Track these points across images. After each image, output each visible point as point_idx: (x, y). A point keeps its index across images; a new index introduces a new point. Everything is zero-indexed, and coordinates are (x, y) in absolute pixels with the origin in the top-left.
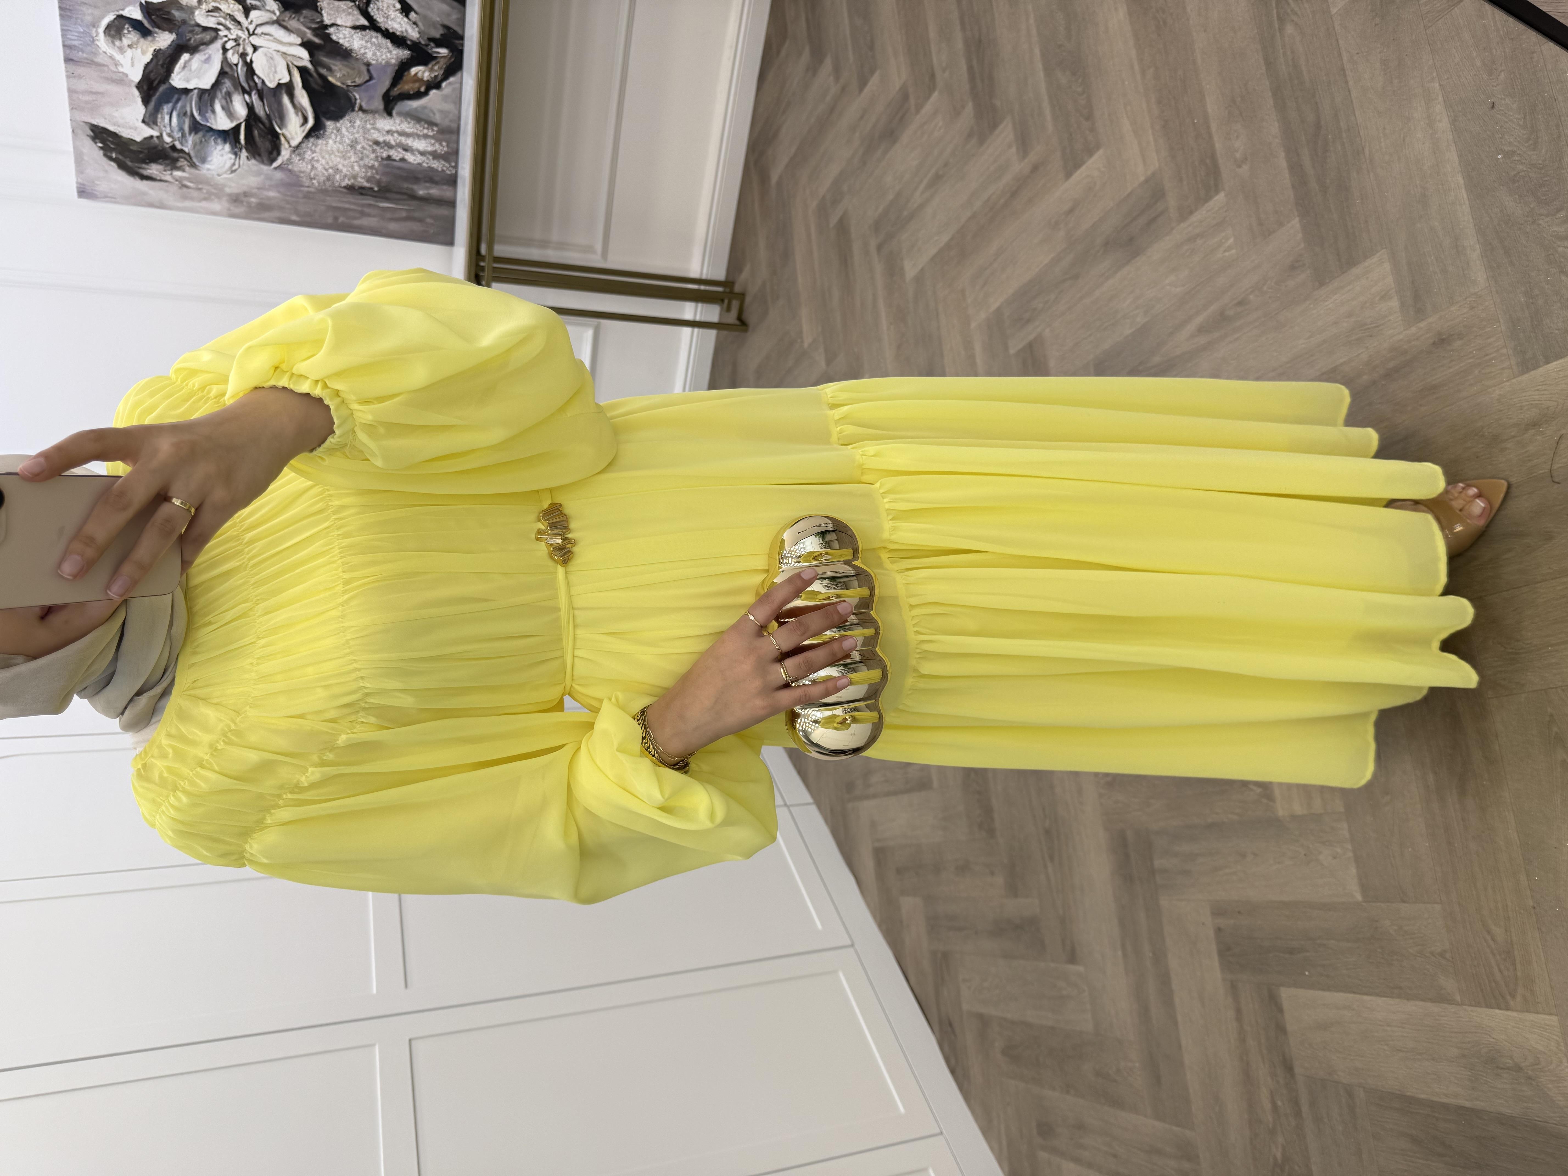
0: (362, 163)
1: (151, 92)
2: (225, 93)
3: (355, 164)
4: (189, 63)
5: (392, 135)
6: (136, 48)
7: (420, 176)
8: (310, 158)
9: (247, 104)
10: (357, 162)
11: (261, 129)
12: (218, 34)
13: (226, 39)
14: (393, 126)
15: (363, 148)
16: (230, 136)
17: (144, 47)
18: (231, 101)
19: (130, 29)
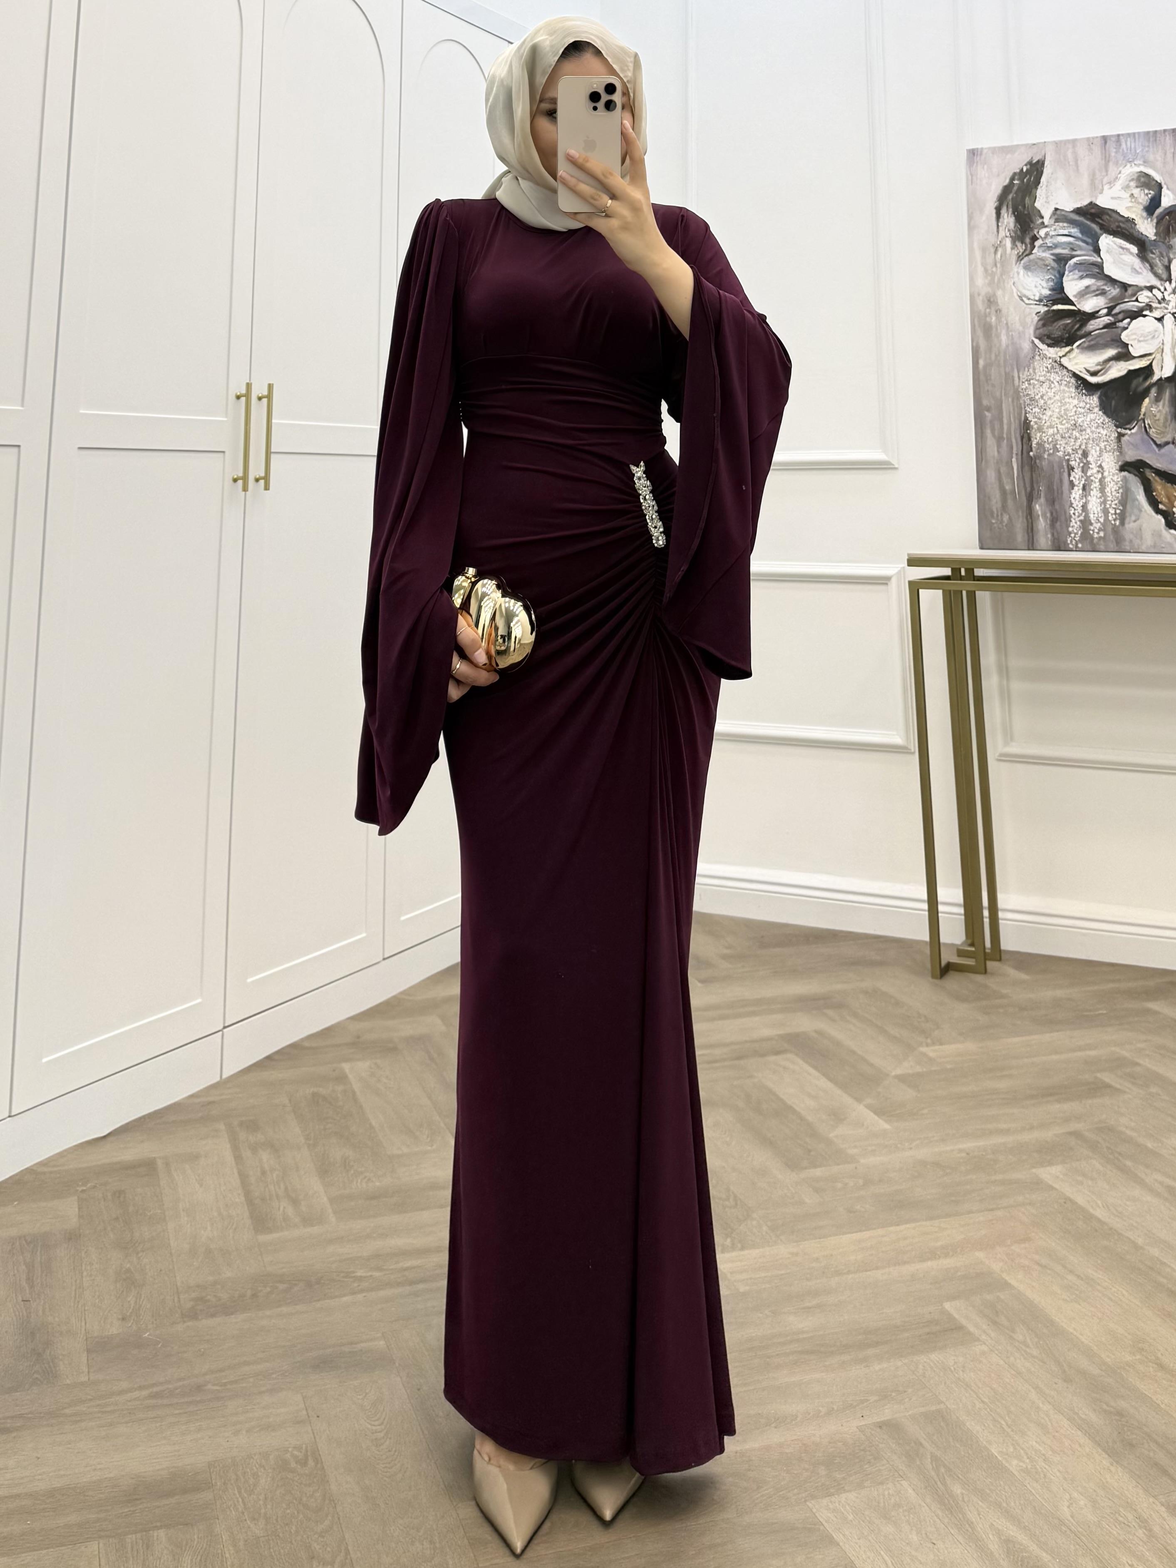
0: (1058, 437)
1: (1089, 216)
2: (1103, 289)
3: (1055, 429)
4: (1128, 254)
5: (1098, 472)
6: (1131, 202)
7: (1057, 507)
8: (1052, 379)
9: (1098, 312)
10: (1058, 430)
11: (1073, 327)
12: (1166, 281)
13: (1162, 290)
14: (1109, 472)
15: (1076, 439)
16: (1059, 294)
17: (1134, 209)
18: (1097, 295)
19: (1150, 196)
